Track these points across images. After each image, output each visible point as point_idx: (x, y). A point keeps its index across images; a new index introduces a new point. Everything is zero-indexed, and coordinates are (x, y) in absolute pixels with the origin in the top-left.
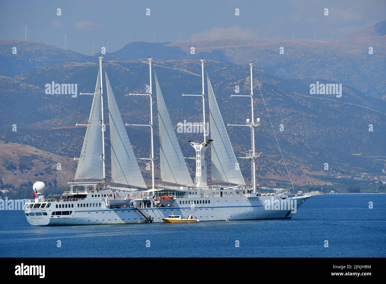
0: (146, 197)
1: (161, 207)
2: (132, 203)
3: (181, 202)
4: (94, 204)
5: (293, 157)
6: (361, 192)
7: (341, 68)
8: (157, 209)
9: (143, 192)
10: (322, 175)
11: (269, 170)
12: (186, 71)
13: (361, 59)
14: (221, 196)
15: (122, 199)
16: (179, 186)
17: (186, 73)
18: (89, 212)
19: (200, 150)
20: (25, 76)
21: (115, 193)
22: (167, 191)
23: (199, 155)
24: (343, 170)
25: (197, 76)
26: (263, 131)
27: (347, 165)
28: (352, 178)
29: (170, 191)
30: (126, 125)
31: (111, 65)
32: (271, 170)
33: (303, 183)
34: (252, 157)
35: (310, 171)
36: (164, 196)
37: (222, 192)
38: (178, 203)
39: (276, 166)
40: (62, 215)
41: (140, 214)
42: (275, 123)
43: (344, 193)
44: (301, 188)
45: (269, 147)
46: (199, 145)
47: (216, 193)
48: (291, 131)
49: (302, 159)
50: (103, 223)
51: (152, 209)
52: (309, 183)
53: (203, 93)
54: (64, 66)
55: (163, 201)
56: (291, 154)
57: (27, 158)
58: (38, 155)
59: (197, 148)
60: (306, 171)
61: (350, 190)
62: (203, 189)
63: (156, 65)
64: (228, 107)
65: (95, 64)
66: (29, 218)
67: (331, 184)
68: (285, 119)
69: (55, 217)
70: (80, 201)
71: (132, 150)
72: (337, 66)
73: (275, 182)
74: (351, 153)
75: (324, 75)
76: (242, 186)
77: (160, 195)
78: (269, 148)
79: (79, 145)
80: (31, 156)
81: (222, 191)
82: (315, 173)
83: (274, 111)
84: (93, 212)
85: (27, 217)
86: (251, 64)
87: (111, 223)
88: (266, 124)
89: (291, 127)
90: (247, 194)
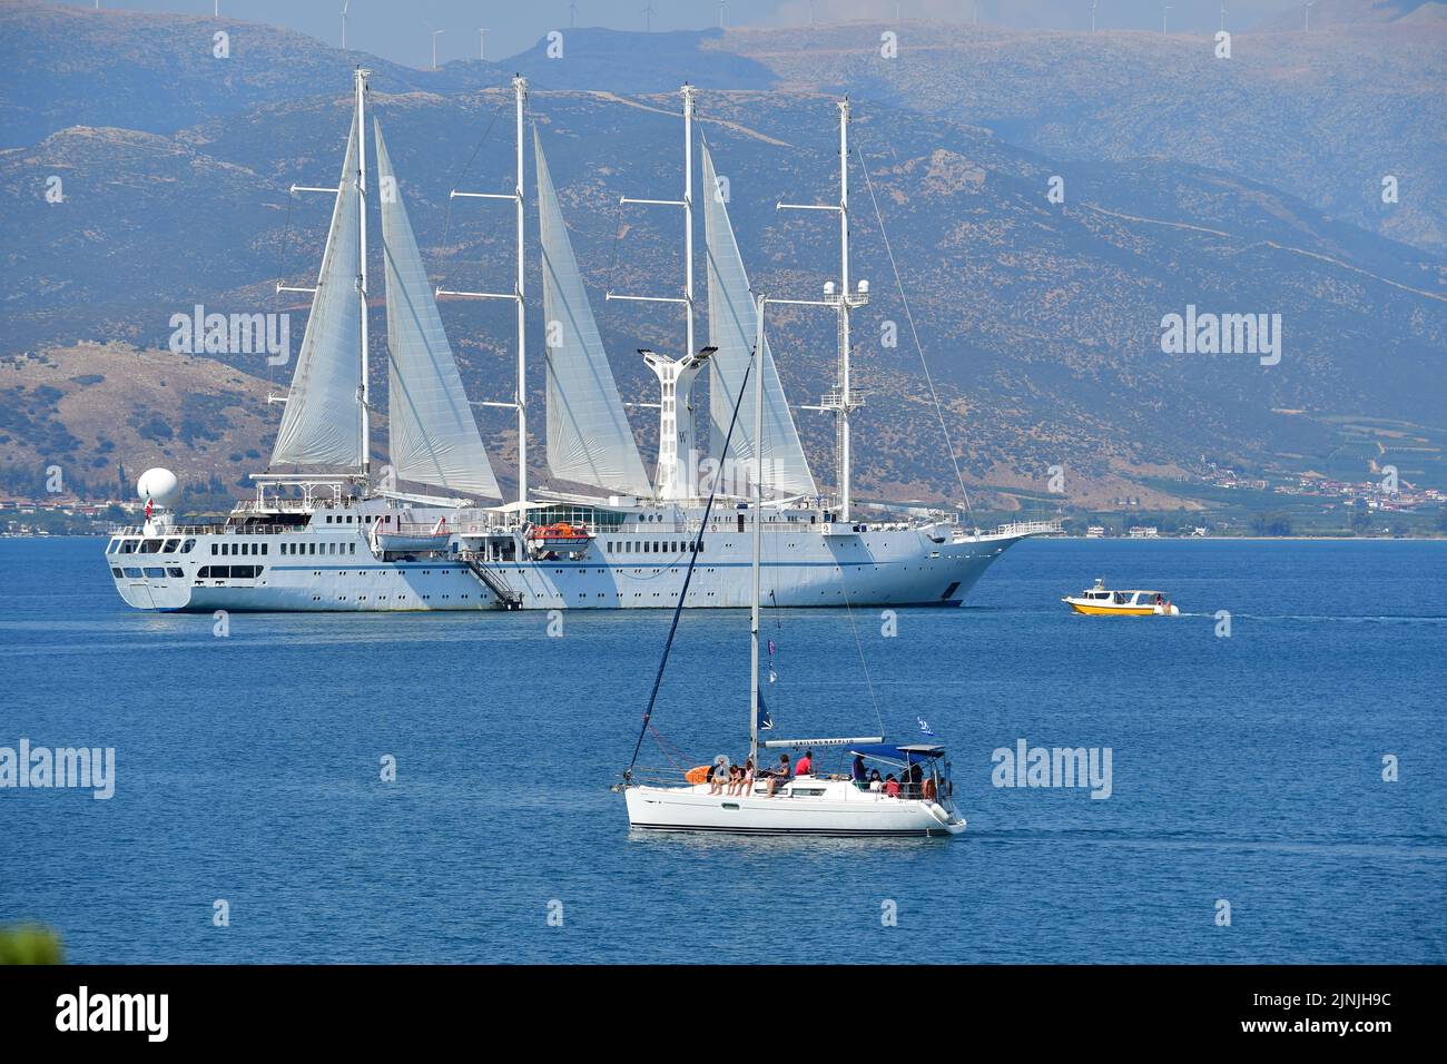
0: (498, 527)
1: (548, 562)
2: (456, 545)
3: (610, 544)
4: (332, 545)
5: (1080, 418)
6: (1295, 535)
7: (1250, 128)
8: (534, 566)
9: (492, 512)
10: (1173, 476)
11: (1000, 458)
12: (736, 127)
13: (1317, 97)
14: (741, 529)
15: (422, 532)
16: (607, 494)
17: (739, 133)
18: (318, 569)
19: (674, 381)
20: (209, 134)
21: (401, 512)
22: (568, 508)
23: (672, 395)
24: (1242, 461)
25: (775, 146)
26: (983, 328)
27: (1255, 446)
28: (1269, 489)
29: (577, 509)
30: (438, 292)
31: (492, 104)
32: (1005, 457)
33: (1110, 502)
34: (841, 407)
35: (1134, 462)
36: (556, 526)
37: (742, 516)
38: (603, 548)
39: (1021, 445)
40: (232, 576)
41: (481, 581)
42: (1026, 305)
43: (1240, 535)
44: (1100, 518)
45: (1003, 381)
46: (672, 365)
47: (723, 520)
48: (1077, 330)
49: (1110, 424)
50: (361, 608)
51: (518, 566)
52: (1128, 502)
53: (688, 193)
54: (336, 103)
55: (554, 541)
56: (1074, 406)
57: (204, 400)
58: (241, 394)
59: (665, 373)
60: (1119, 464)
61: (1256, 527)
62: (683, 505)
63: (638, 105)
64: (872, 247)
65: (441, 98)
66: (123, 585)
67: (1200, 508)
68: (1056, 292)
69: (210, 582)
70: (290, 535)
71: (458, 375)
72: (1236, 119)
73: (1017, 499)
74: (1270, 408)
75: (1192, 149)
76: (808, 500)
77: (544, 524)
78: (1003, 387)
79: (379, 362)
80: (219, 394)
81: (742, 512)
82: (1150, 470)
83: (1022, 265)
84: (331, 572)
85: (118, 581)
86: (843, 104)
87: (386, 609)
88: (996, 305)
89: (1076, 318)
90: (823, 525)
